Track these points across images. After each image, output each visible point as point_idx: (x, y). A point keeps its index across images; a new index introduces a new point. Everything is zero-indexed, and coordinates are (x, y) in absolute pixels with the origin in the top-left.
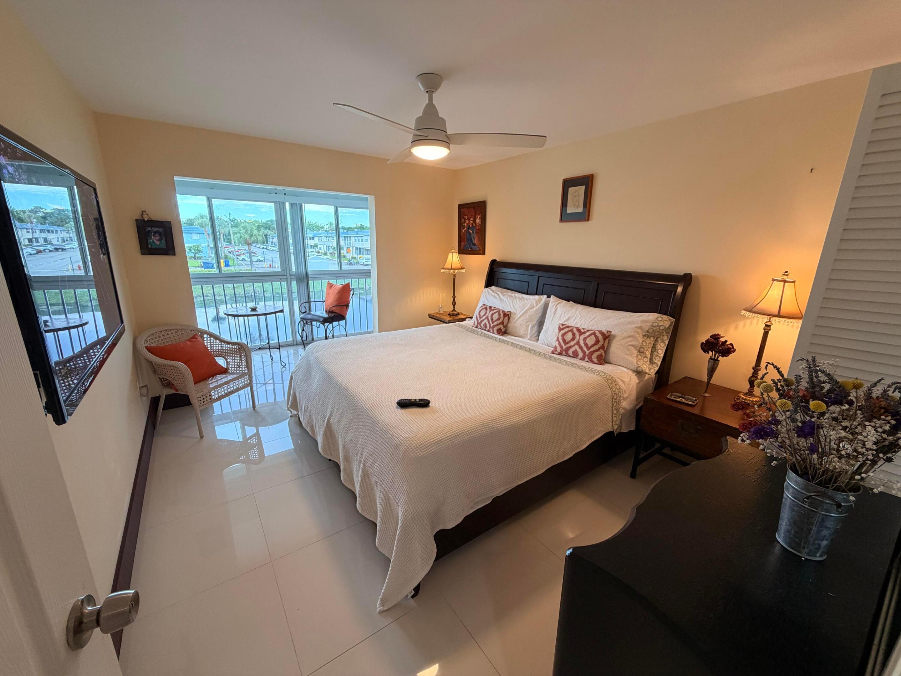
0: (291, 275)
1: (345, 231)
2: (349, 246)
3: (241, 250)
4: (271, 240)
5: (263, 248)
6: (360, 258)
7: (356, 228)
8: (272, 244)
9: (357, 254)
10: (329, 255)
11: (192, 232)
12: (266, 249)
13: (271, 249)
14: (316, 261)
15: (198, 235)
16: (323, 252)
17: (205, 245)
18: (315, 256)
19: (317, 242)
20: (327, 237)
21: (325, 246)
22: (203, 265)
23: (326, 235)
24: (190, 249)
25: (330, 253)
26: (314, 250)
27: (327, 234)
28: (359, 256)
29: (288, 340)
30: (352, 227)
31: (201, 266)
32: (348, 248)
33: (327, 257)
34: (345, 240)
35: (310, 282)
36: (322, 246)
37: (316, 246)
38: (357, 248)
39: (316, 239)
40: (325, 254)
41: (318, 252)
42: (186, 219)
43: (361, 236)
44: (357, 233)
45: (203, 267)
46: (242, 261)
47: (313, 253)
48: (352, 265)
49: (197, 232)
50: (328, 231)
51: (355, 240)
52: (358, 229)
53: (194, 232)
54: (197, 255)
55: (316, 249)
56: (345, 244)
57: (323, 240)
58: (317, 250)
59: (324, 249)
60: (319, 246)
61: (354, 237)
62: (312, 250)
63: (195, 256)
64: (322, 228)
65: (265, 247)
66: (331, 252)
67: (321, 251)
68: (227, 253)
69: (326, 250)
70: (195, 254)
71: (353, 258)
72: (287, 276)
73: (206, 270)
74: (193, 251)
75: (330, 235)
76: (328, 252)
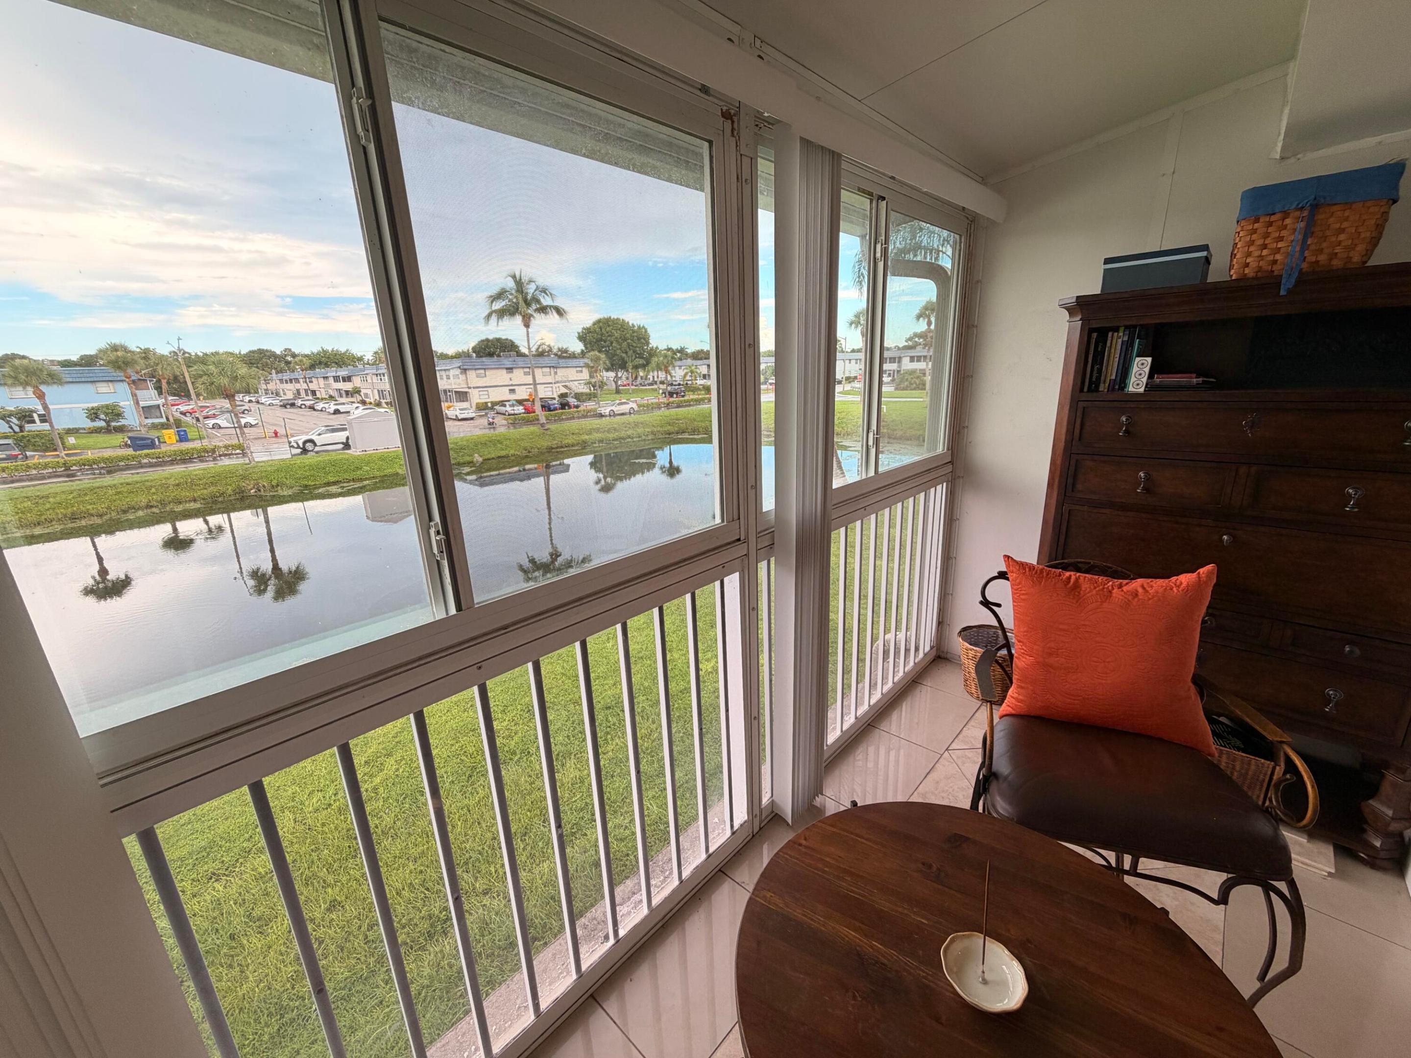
3: (208, 407)
4: (264, 387)
5: (250, 401)
8: (266, 394)
11: (95, 379)
12: (258, 402)
13: (268, 403)
14: (376, 419)
15: (110, 384)
16: (372, 401)
17: (128, 403)
19: (357, 385)
20: (377, 375)
21: (375, 391)
22: (129, 442)
23: (374, 371)
24: (96, 414)
25: (387, 403)
27: (377, 369)
31: (127, 446)
36: (369, 392)
37: (357, 391)
39: (357, 382)
40: (378, 405)
41: (363, 403)
42: (78, 357)
43: (445, 370)
45: (130, 446)
46: (213, 428)
49: (107, 379)
53: (101, 379)
54: (113, 424)
57: (370, 381)
58: (359, 398)
59: (374, 397)
60: (363, 391)
62: (350, 399)
63: (109, 426)
65: (253, 399)
66: (389, 400)
67: (368, 400)
68: (178, 415)
69: (377, 398)
70: (108, 422)
73: (138, 452)
74: (102, 416)
76: (383, 401)
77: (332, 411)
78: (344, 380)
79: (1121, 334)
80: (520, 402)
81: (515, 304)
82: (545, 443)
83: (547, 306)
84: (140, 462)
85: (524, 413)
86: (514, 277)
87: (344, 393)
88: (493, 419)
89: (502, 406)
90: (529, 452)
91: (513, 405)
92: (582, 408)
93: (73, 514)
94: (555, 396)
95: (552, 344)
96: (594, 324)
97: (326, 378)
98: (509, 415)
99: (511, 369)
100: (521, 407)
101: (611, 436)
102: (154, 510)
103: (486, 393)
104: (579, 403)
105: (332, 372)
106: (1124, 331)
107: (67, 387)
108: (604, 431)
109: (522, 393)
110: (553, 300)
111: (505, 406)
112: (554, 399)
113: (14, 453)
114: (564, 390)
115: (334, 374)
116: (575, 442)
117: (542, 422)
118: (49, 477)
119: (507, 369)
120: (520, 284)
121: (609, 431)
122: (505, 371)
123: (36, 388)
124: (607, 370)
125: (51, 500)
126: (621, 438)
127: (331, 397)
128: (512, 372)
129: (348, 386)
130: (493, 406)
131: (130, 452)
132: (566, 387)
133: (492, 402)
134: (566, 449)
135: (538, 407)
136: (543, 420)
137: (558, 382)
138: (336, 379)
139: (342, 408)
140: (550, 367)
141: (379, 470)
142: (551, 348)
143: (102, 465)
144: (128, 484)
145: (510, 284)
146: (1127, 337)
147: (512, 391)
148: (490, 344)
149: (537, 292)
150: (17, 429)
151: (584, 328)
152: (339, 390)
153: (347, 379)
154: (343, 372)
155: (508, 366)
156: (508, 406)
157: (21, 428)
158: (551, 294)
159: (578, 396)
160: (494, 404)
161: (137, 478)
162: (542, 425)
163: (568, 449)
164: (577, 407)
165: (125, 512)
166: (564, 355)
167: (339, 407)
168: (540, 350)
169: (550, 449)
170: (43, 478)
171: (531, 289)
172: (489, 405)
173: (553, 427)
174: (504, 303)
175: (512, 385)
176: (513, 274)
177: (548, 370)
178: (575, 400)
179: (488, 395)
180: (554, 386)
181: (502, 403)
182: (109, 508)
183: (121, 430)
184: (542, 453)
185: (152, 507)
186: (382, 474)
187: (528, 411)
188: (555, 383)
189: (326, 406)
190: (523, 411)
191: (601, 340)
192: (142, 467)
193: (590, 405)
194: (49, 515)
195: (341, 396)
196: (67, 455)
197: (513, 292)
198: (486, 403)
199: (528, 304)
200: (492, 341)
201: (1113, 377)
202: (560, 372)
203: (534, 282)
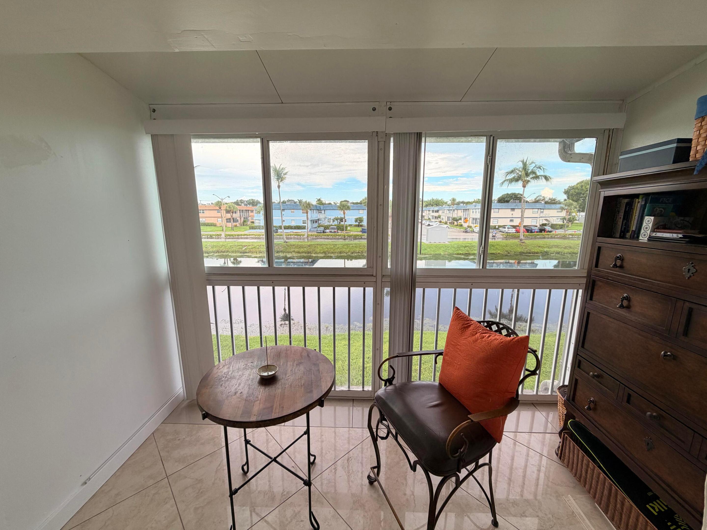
0: (383, 276)
1: (465, 205)
2: (467, 217)
6: (475, 227)
7: (474, 202)
9: (473, 224)
10: (448, 224)
14: (438, 229)
16: (444, 221)
18: (438, 224)
19: (440, 214)
21: (447, 217)
23: (448, 209)
25: (450, 223)
26: (437, 220)
27: (450, 208)
28: (475, 225)
29: (366, 389)
30: (470, 201)
32: (465, 218)
33: (447, 226)
34: (464, 212)
35: (417, 289)
36: (444, 217)
37: (439, 217)
38: (474, 219)
39: (440, 212)
40: (446, 223)
41: (440, 222)
44: (475, 206)
47: (436, 223)
48: (468, 232)
50: (451, 205)
51: (473, 212)
52: (476, 203)
55: (439, 220)
56: (464, 216)
57: (445, 213)
60: (442, 217)
61: (472, 209)
62: (436, 220)
63: (359, 224)
64: (446, 203)
66: (451, 222)
67: (442, 221)
70: (359, 223)
71: (468, 227)
72: (376, 276)
74: (358, 221)
75: (452, 208)
76: (448, 222)
77: (427, 224)
78: (436, 212)
79: (640, 200)
80: (514, 227)
81: (520, 175)
82: (519, 250)
83: (540, 175)
84: (362, 237)
85: (516, 233)
86: (523, 162)
87: (434, 217)
88: (495, 234)
89: (503, 228)
90: (509, 253)
91: (508, 228)
92: (554, 232)
93: (341, 251)
94: (538, 225)
95: (545, 196)
96: (577, 184)
97: (429, 211)
98: (506, 233)
99: (514, 209)
100: (514, 230)
101: (566, 251)
102: (360, 254)
103: (497, 221)
104: (552, 230)
105: (432, 208)
106: (643, 198)
107: (351, 211)
108: (561, 248)
109: (516, 222)
110: (544, 173)
111: (505, 228)
112: (536, 226)
113: (336, 231)
114: (545, 222)
115: (433, 209)
116: (539, 251)
117: (521, 238)
118: (340, 239)
119: (511, 209)
120: (525, 164)
121: (565, 248)
122: (510, 210)
123: (344, 211)
124: (579, 211)
125: (337, 246)
126: (574, 253)
127: (429, 219)
128: (514, 211)
129: (436, 214)
130: (498, 228)
131: (361, 233)
132: (546, 220)
133: (498, 226)
134: (531, 255)
135: (522, 229)
136: (522, 237)
137: (542, 217)
138: (433, 211)
139: (431, 224)
140: (538, 209)
141: (433, 251)
142: (545, 198)
143: (353, 237)
144: (356, 244)
145: (521, 165)
146: (644, 202)
147: (511, 221)
148: (508, 196)
149: (535, 168)
150: (339, 223)
151: (570, 187)
152: (433, 216)
153: (437, 211)
154: (436, 208)
155: (512, 208)
156: (506, 228)
157: (340, 223)
158: (544, 169)
159: (554, 226)
160: (500, 226)
161: (358, 242)
162: (521, 240)
163: (533, 254)
164: (550, 232)
165: (352, 253)
166: (552, 202)
167: (430, 223)
168: (537, 199)
169: (521, 253)
170: (339, 239)
171: (531, 168)
172: (497, 227)
173: (527, 241)
174: (513, 176)
175: (512, 218)
176: (522, 160)
177: (537, 210)
178: (550, 228)
179: (498, 222)
180: (538, 219)
181: (504, 227)
182: (349, 251)
183: (361, 226)
184: (517, 255)
185: (359, 253)
186: (434, 253)
187: (518, 232)
188: (539, 218)
189: (426, 222)
190: (515, 231)
191: (581, 193)
192: (362, 239)
193: (560, 232)
194: (336, 251)
195: (433, 218)
196: (346, 233)
197: (521, 169)
198: (496, 226)
199: (527, 175)
200: (510, 194)
201: (634, 229)
202: (546, 212)
203: (534, 163)
